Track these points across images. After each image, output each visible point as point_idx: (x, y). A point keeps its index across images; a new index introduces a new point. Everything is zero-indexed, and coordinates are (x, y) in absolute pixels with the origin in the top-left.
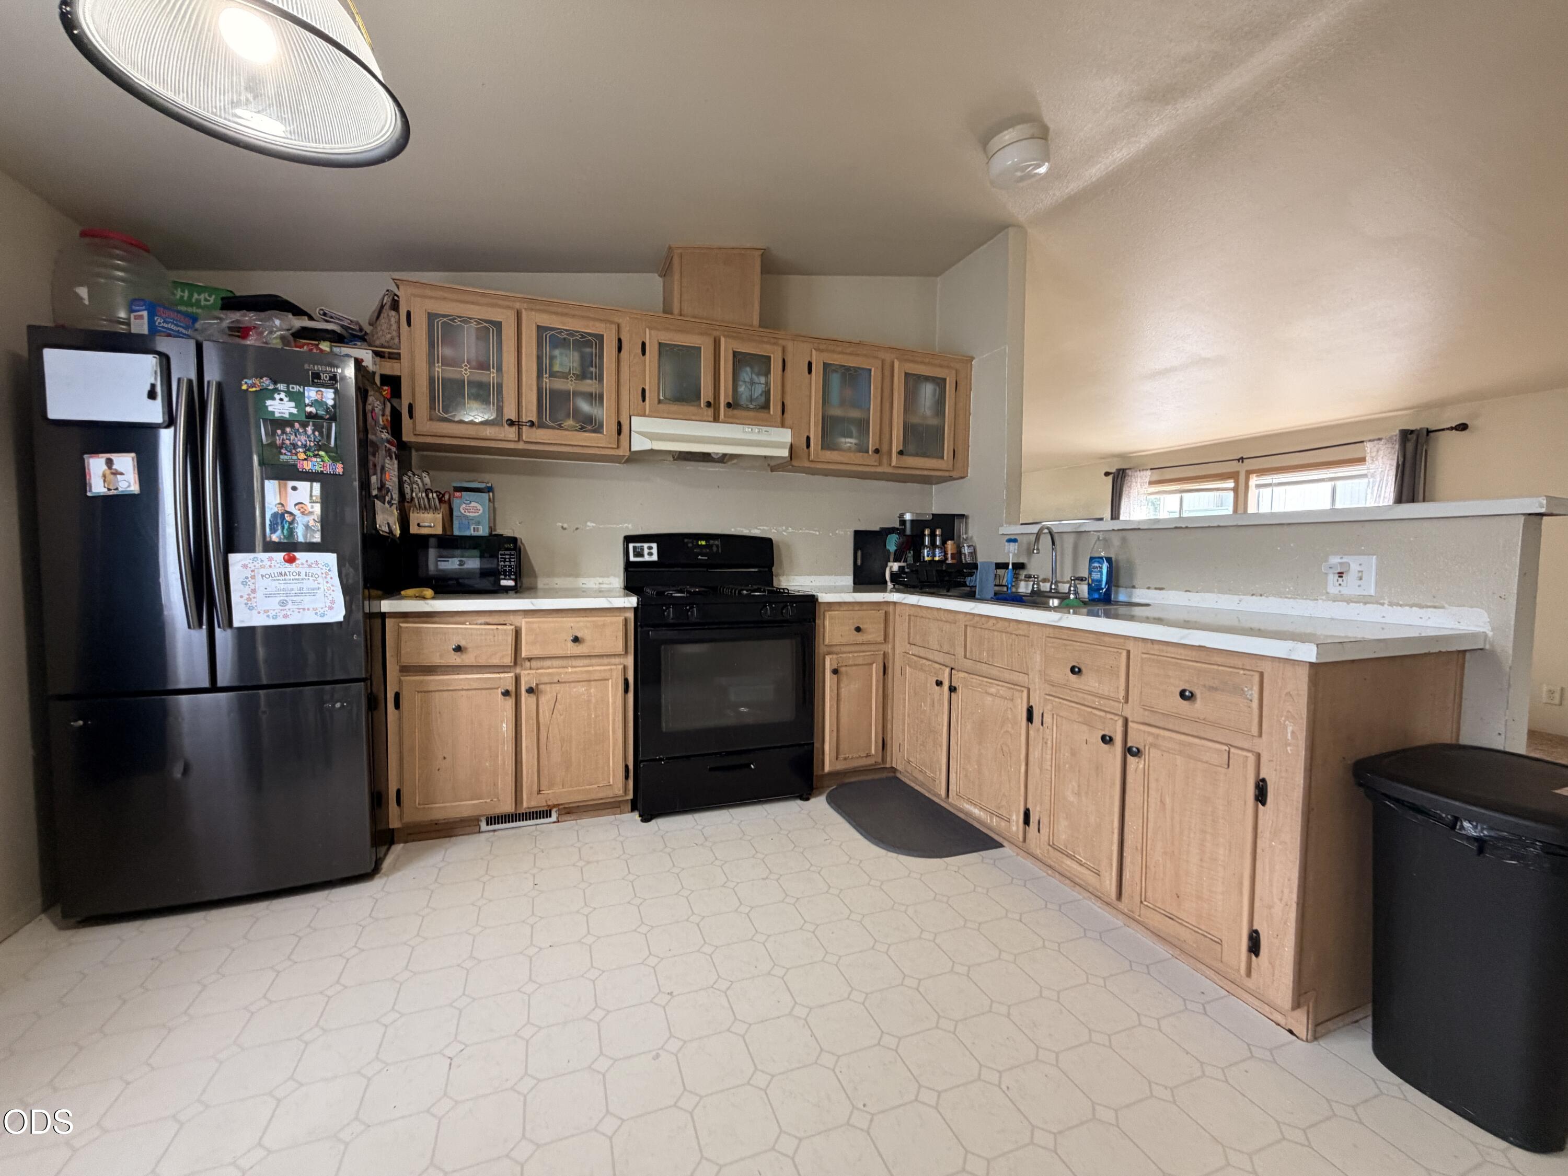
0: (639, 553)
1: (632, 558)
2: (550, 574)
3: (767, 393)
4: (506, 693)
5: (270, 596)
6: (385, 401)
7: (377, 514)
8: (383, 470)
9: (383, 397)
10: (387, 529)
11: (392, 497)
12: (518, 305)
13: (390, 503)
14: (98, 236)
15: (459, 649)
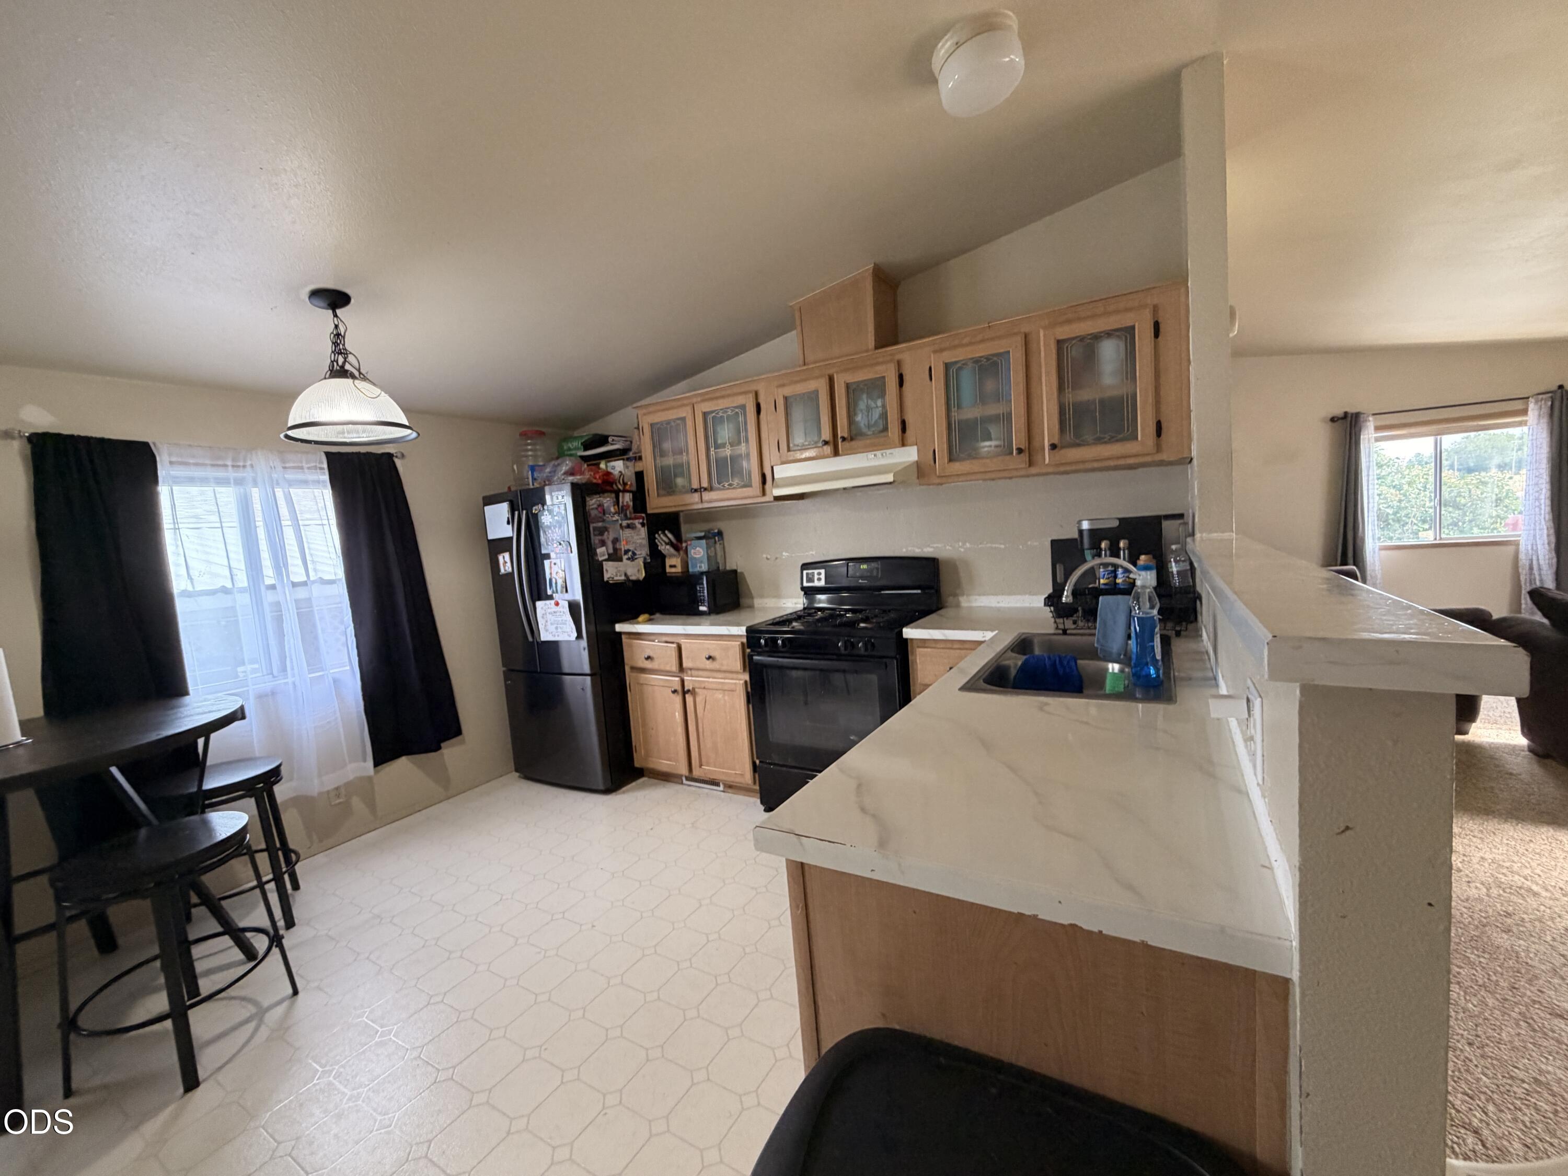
0: (810, 580)
1: (805, 584)
2: (762, 596)
3: (884, 416)
4: (675, 692)
5: (552, 624)
6: (621, 494)
7: (607, 571)
8: (616, 541)
9: (617, 493)
10: (623, 578)
11: (634, 554)
12: (695, 400)
13: (632, 559)
14: (524, 435)
15: (648, 658)
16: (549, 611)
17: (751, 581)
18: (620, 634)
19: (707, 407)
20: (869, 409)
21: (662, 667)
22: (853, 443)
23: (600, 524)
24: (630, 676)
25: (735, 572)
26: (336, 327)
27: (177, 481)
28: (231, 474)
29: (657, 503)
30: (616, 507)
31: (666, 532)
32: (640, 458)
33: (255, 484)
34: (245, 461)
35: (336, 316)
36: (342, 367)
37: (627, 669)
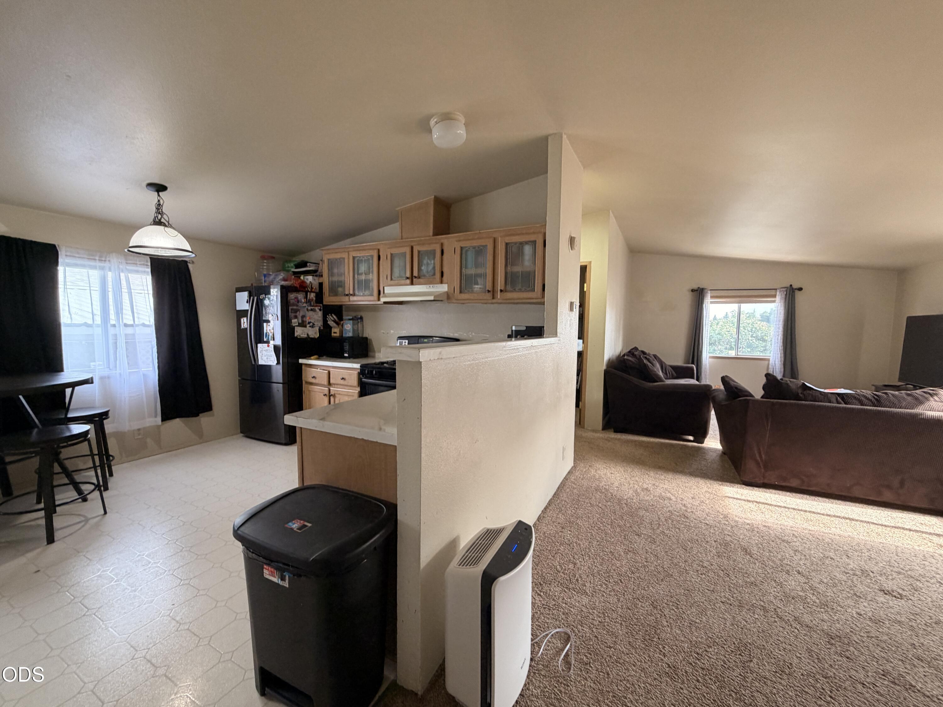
0: (401, 344)
2: (379, 352)
3: (434, 268)
5: (265, 356)
6: (309, 293)
7: (297, 331)
8: (303, 317)
9: (306, 293)
10: (306, 336)
11: (314, 324)
12: (350, 250)
13: (312, 327)
14: (263, 258)
15: (314, 377)
16: (264, 349)
17: (375, 344)
18: (301, 364)
19: (355, 254)
20: (428, 264)
21: (320, 382)
22: (420, 280)
23: (295, 307)
24: (304, 386)
25: (366, 338)
26: (159, 201)
27: (69, 265)
28: (98, 264)
29: (329, 300)
30: (305, 300)
31: (333, 315)
32: (322, 276)
33: (110, 270)
34: (106, 258)
35: (159, 195)
36: (160, 220)
37: (304, 382)
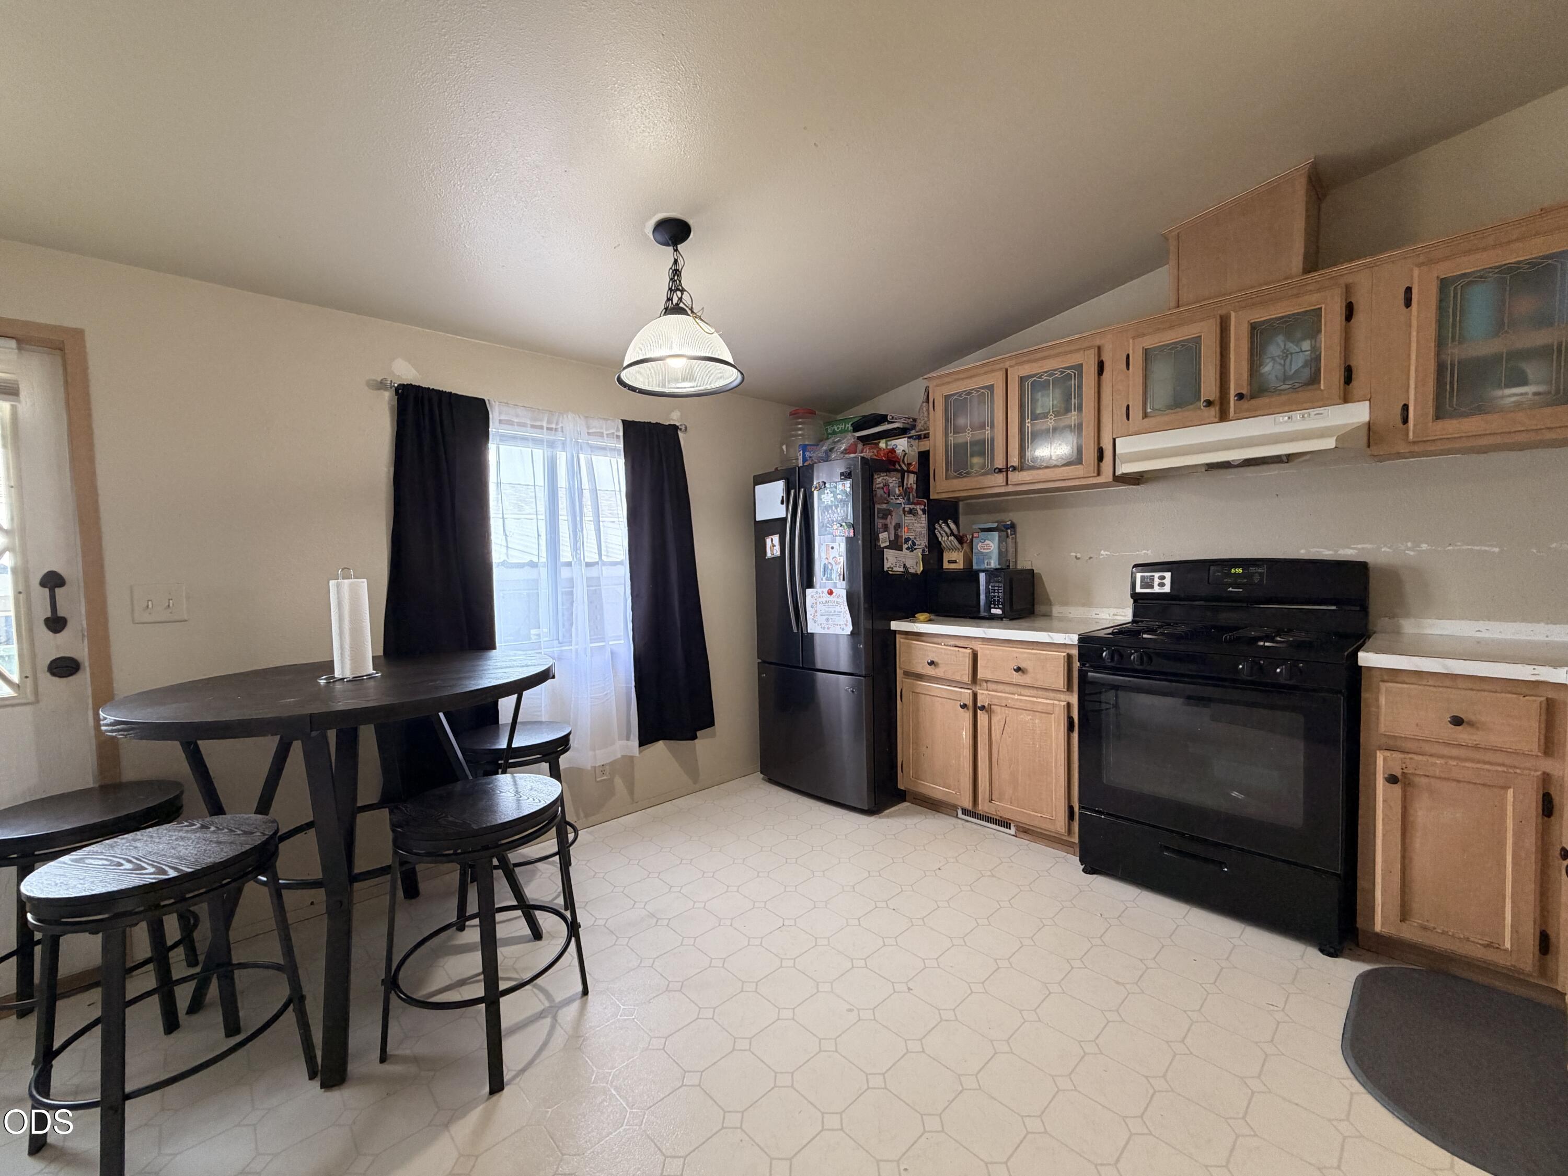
0: (1148, 584)
1: (1138, 590)
2: (1066, 603)
3: (1314, 362)
4: (964, 706)
5: (821, 615)
6: (906, 474)
7: (887, 560)
8: (898, 526)
9: (903, 472)
10: (902, 569)
11: (914, 544)
12: (1007, 364)
13: (911, 549)
14: (794, 414)
15: (932, 663)
16: (820, 600)
17: (1050, 585)
18: (895, 632)
19: (1026, 370)
20: (1286, 354)
21: (949, 676)
22: (1253, 402)
23: (884, 506)
24: (901, 681)
25: (1031, 572)
26: (676, 261)
27: (504, 438)
28: (544, 435)
29: (942, 488)
30: (901, 488)
31: (949, 521)
32: (927, 436)
33: (564, 449)
34: (557, 424)
35: (676, 250)
36: (677, 304)
37: (899, 673)
